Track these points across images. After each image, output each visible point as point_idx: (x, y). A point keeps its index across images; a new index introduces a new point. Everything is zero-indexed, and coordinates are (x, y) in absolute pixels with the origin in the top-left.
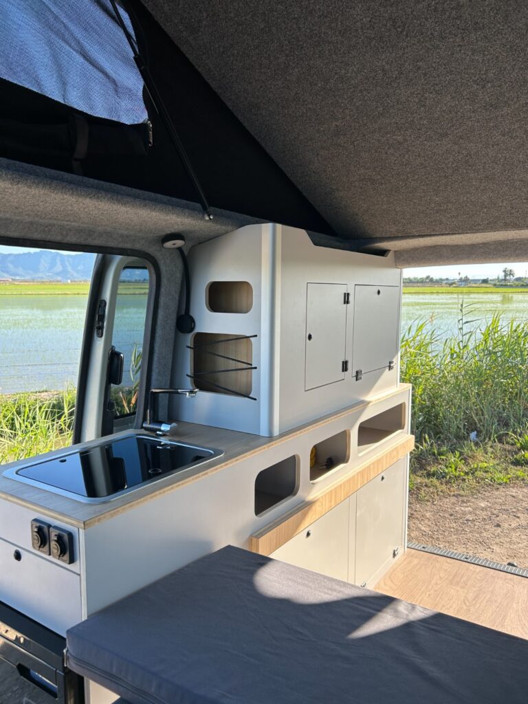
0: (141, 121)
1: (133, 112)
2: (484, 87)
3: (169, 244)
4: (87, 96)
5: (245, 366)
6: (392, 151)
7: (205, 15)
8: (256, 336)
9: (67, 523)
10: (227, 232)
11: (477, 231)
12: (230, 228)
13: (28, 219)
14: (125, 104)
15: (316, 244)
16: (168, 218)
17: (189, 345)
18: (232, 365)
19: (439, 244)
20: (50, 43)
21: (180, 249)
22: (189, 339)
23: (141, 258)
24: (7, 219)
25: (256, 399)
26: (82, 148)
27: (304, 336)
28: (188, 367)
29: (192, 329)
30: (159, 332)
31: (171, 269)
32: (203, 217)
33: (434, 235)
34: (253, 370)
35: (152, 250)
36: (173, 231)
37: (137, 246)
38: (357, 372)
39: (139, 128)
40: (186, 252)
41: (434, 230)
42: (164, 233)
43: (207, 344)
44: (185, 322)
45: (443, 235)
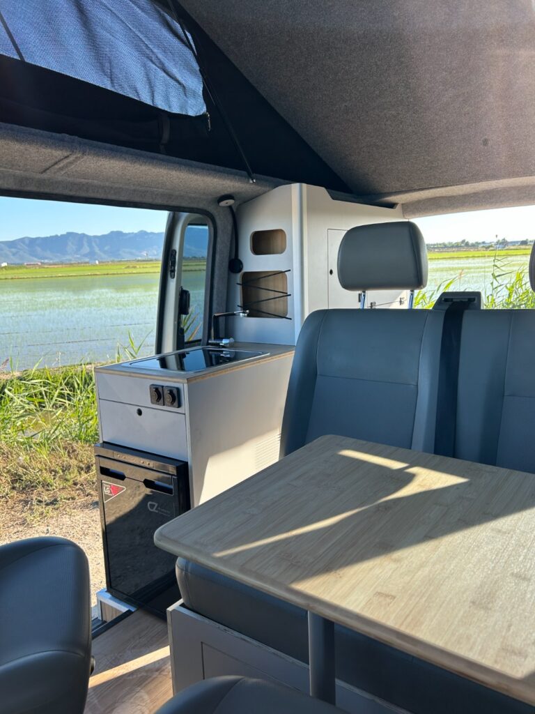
0: (201, 113)
1: (196, 107)
2: (451, 73)
3: (223, 203)
4: (167, 99)
5: (282, 294)
6: (389, 123)
7: (246, 34)
8: (290, 270)
9: (175, 382)
10: (265, 192)
11: (465, 183)
12: (268, 189)
13: (133, 188)
14: (191, 101)
15: (333, 199)
16: (224, 182)
17: (239, 282)
18: (272, 295)
19: (438, 195)
20: (145, 66)
21: (230, 207)
22: (238, 278)
23: (203, 215)
24: (120, 188)
25: (291, 319)
26: (166, 136)
27: (327, 271)
28: (239, 300)
29: (241, 269)
30: (217, 272)
31: (224, 223)
32: (249, 181)
33: (431, 188)
34: (288, 297)
35: (211, 209)
36: (226, 192)
37: (201, 206)
38: (371, 304)
39: (202, 118)
40: (235, 210)
41: (430, 184)
42: (219, 195)
43: (252, 281)
44: (235, 264)
45: (438, 187)
